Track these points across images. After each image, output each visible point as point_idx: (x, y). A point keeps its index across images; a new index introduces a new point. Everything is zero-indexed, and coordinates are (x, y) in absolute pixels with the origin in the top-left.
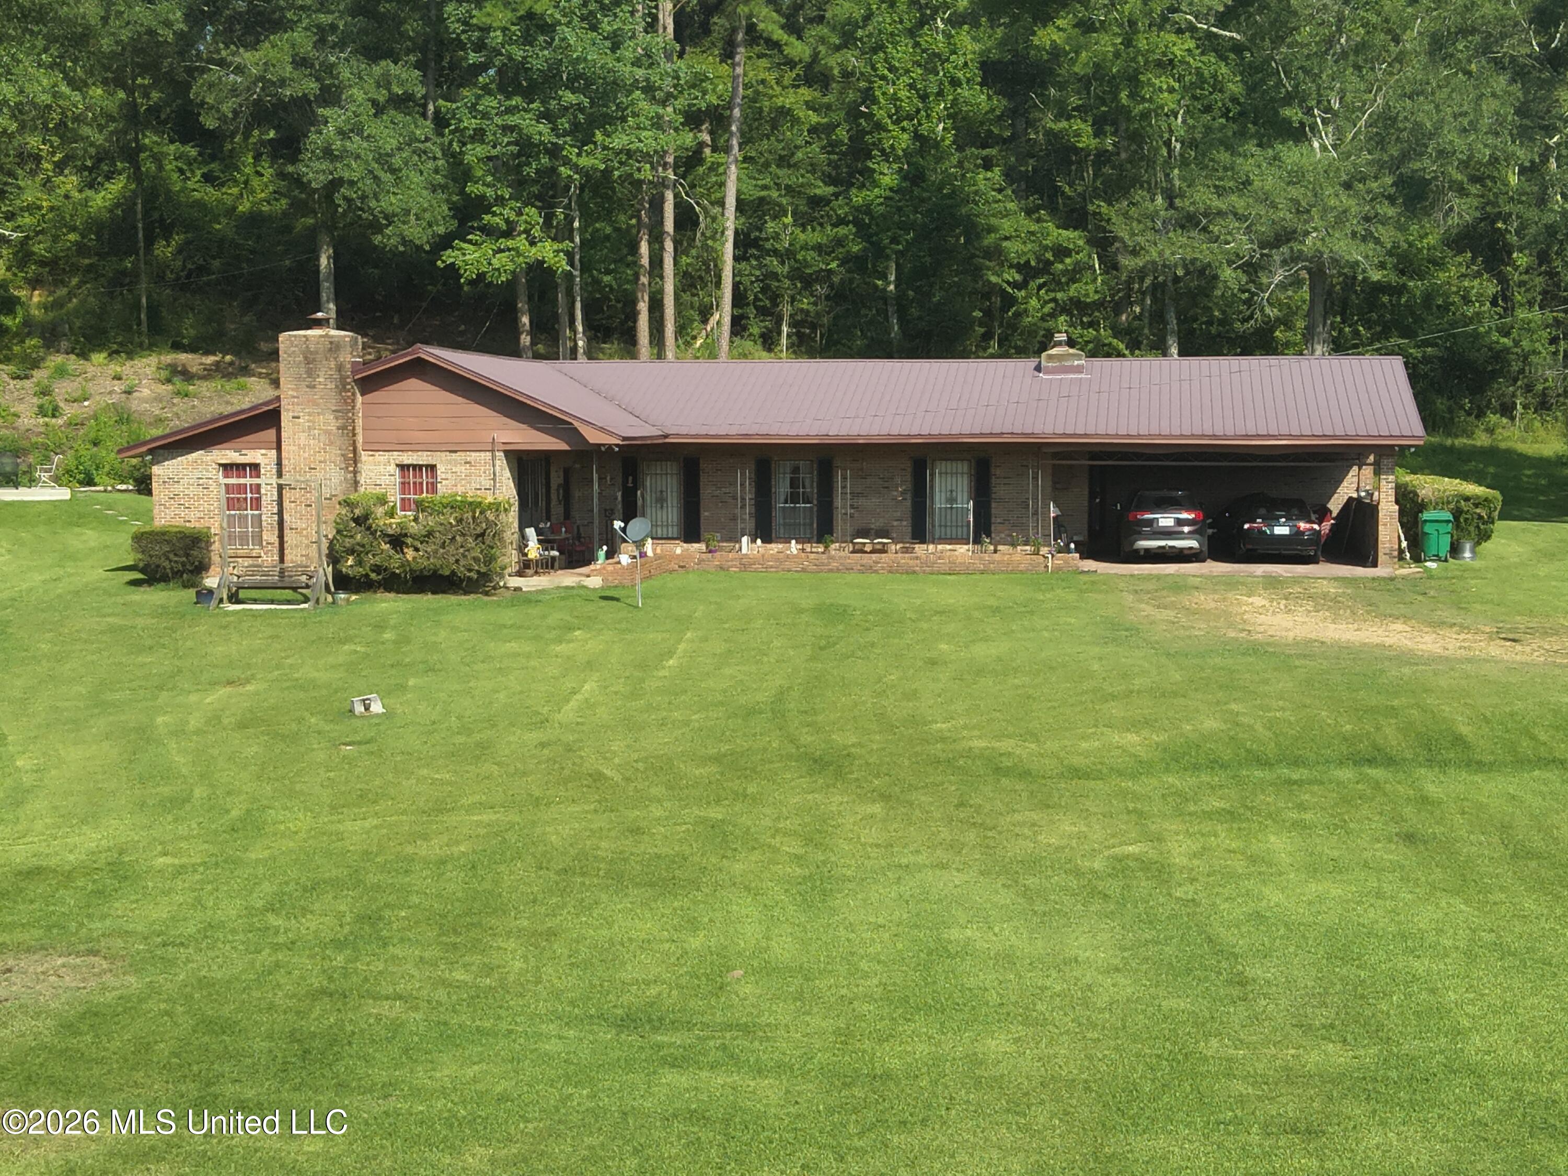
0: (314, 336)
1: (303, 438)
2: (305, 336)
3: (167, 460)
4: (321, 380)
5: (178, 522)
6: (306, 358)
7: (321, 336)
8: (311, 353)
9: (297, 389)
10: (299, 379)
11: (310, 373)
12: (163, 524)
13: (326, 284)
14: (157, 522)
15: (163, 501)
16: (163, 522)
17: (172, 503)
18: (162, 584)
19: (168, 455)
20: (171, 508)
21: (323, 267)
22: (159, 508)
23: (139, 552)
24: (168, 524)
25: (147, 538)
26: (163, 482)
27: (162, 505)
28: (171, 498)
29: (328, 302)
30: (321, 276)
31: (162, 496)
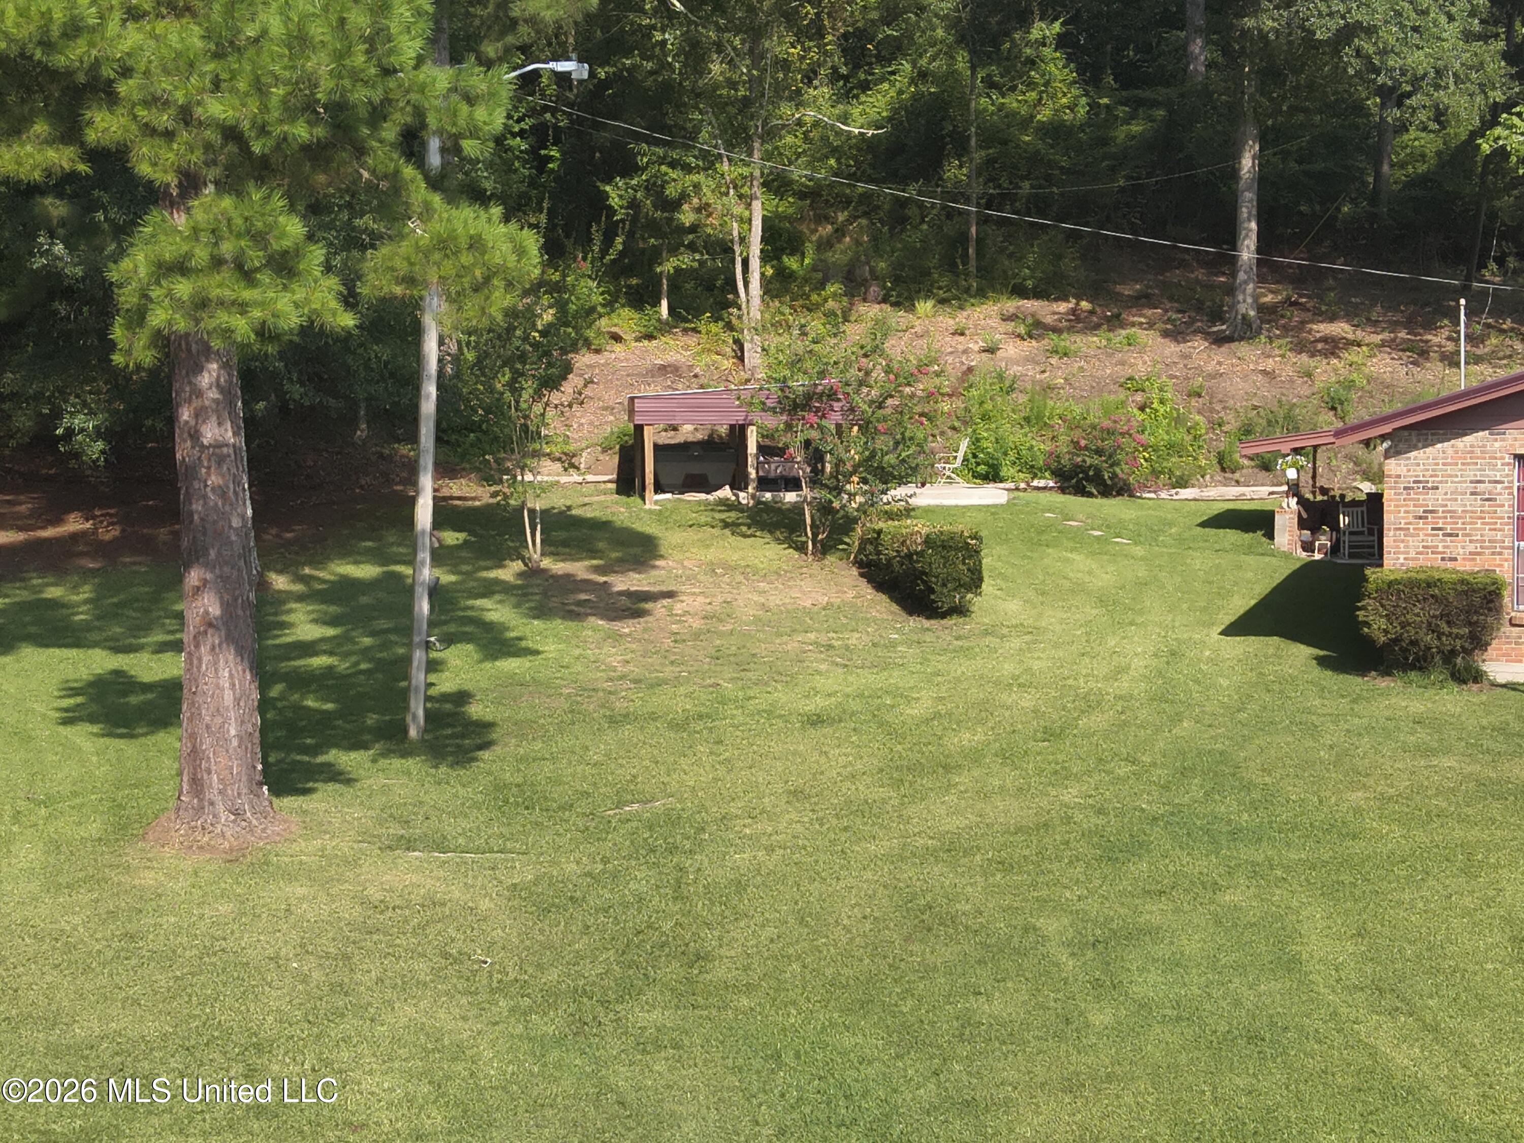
5: (1429, 561)
12: (1402, 565)
13: (1248, 195)
14: (1388, 561)
15: (1403, 521)
16: (1402, 561)
17: (1421, 526)
18: (1413, 675)
19: (1419, 441)
20: (1418, 535)
21: (1246, 170)
22: (1395, 536)
23: (1381, 616)
24: (1411, 564)
25: (1399, 591)
26: (1405, 488)
27: (1400, 529)
28: (1420, 518)
29: (1250, 221)
30: (1242, 183)
31: (1402, 514)
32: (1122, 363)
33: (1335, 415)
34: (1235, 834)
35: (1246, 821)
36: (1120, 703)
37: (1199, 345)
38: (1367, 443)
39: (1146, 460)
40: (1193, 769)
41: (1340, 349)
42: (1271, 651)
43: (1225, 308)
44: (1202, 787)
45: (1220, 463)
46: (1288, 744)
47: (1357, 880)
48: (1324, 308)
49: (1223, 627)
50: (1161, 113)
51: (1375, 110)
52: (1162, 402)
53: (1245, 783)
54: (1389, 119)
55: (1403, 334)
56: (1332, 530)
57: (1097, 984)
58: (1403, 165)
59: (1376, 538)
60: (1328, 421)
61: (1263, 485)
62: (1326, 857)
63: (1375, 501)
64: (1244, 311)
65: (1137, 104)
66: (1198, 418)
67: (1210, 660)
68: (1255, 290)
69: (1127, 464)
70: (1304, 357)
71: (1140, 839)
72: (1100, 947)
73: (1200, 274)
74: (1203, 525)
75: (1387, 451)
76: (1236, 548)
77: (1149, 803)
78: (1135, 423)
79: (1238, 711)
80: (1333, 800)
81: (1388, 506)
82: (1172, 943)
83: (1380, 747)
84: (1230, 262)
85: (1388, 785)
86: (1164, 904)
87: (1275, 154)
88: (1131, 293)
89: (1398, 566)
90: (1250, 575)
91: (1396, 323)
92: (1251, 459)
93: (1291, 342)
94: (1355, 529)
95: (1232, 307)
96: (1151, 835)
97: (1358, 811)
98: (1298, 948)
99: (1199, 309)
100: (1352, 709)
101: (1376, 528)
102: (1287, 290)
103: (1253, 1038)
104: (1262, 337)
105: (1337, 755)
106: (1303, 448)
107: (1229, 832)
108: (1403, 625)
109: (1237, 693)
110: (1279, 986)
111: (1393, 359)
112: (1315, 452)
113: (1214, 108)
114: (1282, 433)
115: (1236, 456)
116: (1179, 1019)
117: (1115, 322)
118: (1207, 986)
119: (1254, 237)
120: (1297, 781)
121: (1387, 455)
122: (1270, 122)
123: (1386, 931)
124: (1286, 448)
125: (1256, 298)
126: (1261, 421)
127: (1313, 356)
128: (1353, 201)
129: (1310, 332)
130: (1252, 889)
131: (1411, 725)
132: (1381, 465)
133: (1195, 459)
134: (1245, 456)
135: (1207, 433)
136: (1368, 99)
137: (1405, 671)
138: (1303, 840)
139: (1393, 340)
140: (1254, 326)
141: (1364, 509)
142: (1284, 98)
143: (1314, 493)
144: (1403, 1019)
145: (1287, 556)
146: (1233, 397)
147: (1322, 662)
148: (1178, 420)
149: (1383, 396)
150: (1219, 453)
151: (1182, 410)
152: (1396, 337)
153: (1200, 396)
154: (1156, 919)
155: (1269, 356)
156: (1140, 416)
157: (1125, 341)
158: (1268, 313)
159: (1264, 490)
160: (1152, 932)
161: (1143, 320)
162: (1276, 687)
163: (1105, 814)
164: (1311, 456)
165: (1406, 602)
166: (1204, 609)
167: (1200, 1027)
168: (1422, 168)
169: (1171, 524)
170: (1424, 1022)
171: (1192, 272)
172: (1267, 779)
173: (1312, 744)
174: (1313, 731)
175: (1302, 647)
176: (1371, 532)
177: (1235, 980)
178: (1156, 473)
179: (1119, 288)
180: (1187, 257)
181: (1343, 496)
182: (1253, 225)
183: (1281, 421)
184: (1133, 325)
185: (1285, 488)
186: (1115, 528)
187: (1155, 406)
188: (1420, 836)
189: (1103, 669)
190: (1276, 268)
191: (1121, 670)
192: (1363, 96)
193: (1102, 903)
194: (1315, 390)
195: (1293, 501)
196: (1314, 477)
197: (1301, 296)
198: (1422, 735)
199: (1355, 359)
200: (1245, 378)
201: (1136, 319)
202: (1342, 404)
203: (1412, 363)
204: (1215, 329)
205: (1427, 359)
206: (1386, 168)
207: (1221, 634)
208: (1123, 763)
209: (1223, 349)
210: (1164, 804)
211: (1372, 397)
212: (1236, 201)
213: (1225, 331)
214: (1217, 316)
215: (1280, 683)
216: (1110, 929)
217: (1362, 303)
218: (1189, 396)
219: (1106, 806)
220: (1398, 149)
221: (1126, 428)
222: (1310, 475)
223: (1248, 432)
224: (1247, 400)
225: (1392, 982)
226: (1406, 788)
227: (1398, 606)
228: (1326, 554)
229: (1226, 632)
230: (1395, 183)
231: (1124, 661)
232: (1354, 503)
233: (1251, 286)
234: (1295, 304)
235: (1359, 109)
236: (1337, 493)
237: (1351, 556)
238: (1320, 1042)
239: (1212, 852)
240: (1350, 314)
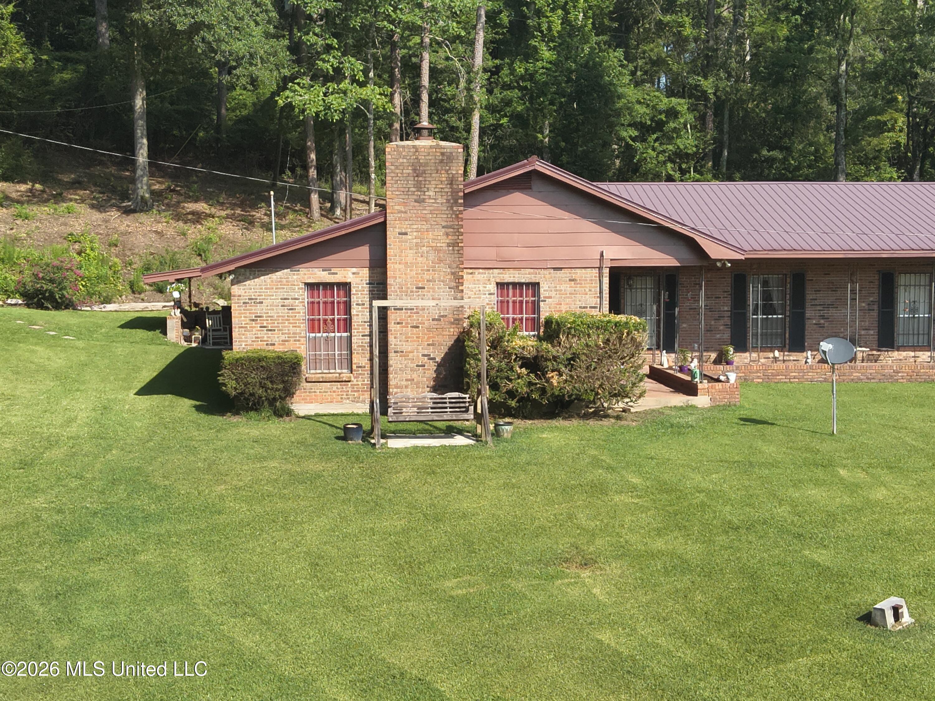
0: (424, 147)
1: (410, 255)
2: (414, 147)
3: (249, 279)
4: (431, 193)
5: (259, 346)
6: (414, 170)
7: (431, 147)
8: (421, 165)
9: (405, 204)
10: (407, 192)
11: (419, 186)
12: (244, 348)
13: (141, 122)
14: (236, 346)
15: (243, 323)
16: (243, 346)
17: (254, 325)
18: (252, 414)
19: (250, 274)
20: (252, 331)
21: (138, 107)
22: (239, 331)
23: (233, 380)
24: (249, 348)
25: (242, 364)
26: (244, 303)
27: (242, 327)
28: (253, 320)
29: (142, 138)
30: (136, 115)
31: (243, 318)
32: (65, 224)
33: (201, 259)
34: (147, 518)
35: (154, 510)
36: (72, 441)
37: (114, 214)
38: (220, 276)
39: (83, 286)
40: (120, 480)
41: (202, 219)
42: (167, 403)
43: (130, 192)
44: (125, 490)
45: (131, 288)
46: (178, 460)
47: (221, 538)
48: (191, 194)
49: (136, 390)
50: (82, 68)
51: (215, 75)
52: (92, 249)
53: (153, 486)
54: (224, 81)
55: (238, 211)
56: (202, 328)
57: (59, 621)
58: (233, 110)
59: (228, 332)
60: (197, 262)
61: (158, 302)
62: (203, 527)
63: (227, 310)
64: (142, 194)
65: (67, 60)
66: (116, 260)
67: (129, 411)
68: (148, 181)
69: (71, 288)
70: (181, 224)
71: (86, 527)
72: (61, 597)
73: (113, 170)
74: (122, 326)
75: (232, 280)
76: (143, 341)
77: (92, 503)
78: (75, 263)
79: (148, 442)
80: (207, 491)
81: (234, 313)
82: (108, 590)
83: (234, 458)
84: (132, 163)
85: (239, 480)
86: (103, 566)
87: (156, 98)
88: (68, 180)
89: (241, 349)
90: (153, 357)
91: (235, 204)
92: (151, 286)
93: (172, 214)
94: (216, 328)
95: (135, 190)
96: (93, 524)
97: (221, 497)
98: (186, 584)
99: (113, 190)
100: (217, 436)
101: (228, 327)
102: (167, 182)
103: (159, 642)
104: (154, 210)
105: (209, 465)
106: (183, 279)
107: (143, 517)
108: (246, 385)
109: (146, 430)
110: (175, 608)
111: (233, 226)
112: (190, 281)
113: (116, 67)
114: (169, 270)
115: (141, 284)
116: (113, 636)
117: (59, 198)
118: (130, 614)
119: (146, 148)
120: (184, 482)
121: (233, 283)
122: (152, 79)
123: (238, 568)
124: (172, 279)
125: (149, 186)
126: (156, 262)
127: (186, 223)
128: (205, 130)
129: (183, 208)
130: (158, 551)
131: (251, 443)
132: (229, 289)
133: (115, 285)
134: (147, 284)
135: (122, 269)
136: (211, 68)
137: (247, 412)
138: (188, 518)
139: (233, 215)
140: (149, 204)
141: (221, 315)
142: (160, 64)
143: (190, 306)
144: (249, 619)
145: (175, 345)
146: (138, 247)
147: (198, 409)
148: (103, 261)
149: (228, 248)
150: (130, 282)
151: (105, 255)
152: (235, 213)
153: (116, 246)
154: (97, 576)
155: (159, 222)
156: (79, 259)
157: (66, 211)
158: (157, 195)
159: (159, 305)
160: (94, 584)
161: (77, 197)
162: (171, 425)
163: (62, 513)
164: (187, 284)
165: (247, 370)
166: (124, 380)
167: (126, 640)
168: (245, 112)
169: (101, 327)
170: (261, 619)
171: (108, 168)
172: (167, 483)
173: (193, 458)
174: (193, 451)
175: (186, 400)
176: (225, 330)
177: (147, 608)
178: (90, 295)
179: (60, 176)
180: (103, 158)
181: (207, 308)
182: (145, 141)
183: (168, 262)
184: (71, 200)
185: (172, 303)
186: (65, 330)
187: (88, 252)
188: (258, 509)
189: (59, 420)
190: (160, 168)
191: (70, 421)
192: (208, 66)
193: (62, 569)
194: (188, 244)
195: (178, 311)
196: (190, 297)
197: (177, 186)
198: (258, 449)
199: (212, 225)
200: (144, 235)
201: (72, 196)
202: (204, 252)
203: (245, 228)
204: (124, 204)
205: (253, 226)
206: (223, 111)
207: (135, 394)
208: (74, 479)
209: (129, 217)
210: (101, 503)
211: (222, 248)
212: (134, 126)
213: (131, 206)
214: (125, 196)
215: (173, 423)
216: (67, 586)
217: (213, 192)
218: (110, 246)
219: (63, 507)
220: (231, 100)
221: (69, 265)
222: (188, 295)
223: (148, 269)
224: (146, 249)
225: (242, 597)
226: (250, 481)
227: (242, 373)
228: (199, 343)
229: (139, 393)
230: (229, 120)
231: (73, 415)
232: (215, 312)
233: (145, 179)
234: (173, 191)
235: (205, 74)
236: (204, 306)
237: (214, 344)
238: (200, 639)
239: (132, 530)
240: (207, 198)
